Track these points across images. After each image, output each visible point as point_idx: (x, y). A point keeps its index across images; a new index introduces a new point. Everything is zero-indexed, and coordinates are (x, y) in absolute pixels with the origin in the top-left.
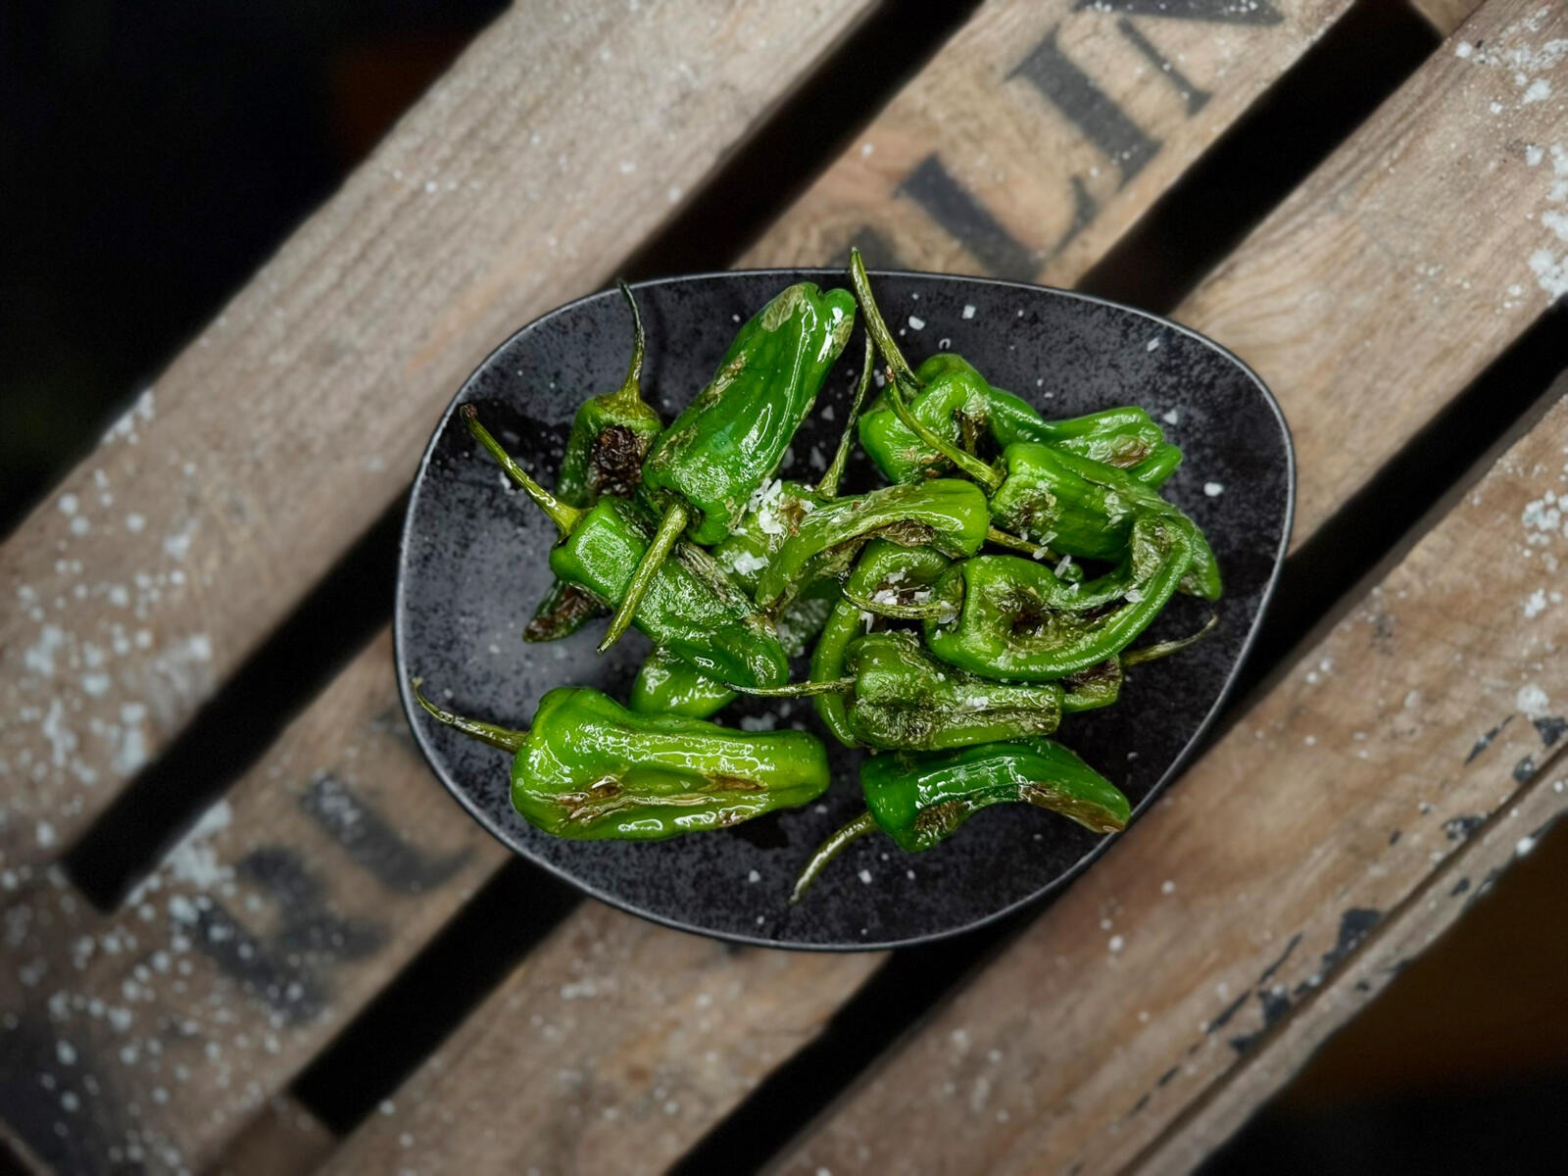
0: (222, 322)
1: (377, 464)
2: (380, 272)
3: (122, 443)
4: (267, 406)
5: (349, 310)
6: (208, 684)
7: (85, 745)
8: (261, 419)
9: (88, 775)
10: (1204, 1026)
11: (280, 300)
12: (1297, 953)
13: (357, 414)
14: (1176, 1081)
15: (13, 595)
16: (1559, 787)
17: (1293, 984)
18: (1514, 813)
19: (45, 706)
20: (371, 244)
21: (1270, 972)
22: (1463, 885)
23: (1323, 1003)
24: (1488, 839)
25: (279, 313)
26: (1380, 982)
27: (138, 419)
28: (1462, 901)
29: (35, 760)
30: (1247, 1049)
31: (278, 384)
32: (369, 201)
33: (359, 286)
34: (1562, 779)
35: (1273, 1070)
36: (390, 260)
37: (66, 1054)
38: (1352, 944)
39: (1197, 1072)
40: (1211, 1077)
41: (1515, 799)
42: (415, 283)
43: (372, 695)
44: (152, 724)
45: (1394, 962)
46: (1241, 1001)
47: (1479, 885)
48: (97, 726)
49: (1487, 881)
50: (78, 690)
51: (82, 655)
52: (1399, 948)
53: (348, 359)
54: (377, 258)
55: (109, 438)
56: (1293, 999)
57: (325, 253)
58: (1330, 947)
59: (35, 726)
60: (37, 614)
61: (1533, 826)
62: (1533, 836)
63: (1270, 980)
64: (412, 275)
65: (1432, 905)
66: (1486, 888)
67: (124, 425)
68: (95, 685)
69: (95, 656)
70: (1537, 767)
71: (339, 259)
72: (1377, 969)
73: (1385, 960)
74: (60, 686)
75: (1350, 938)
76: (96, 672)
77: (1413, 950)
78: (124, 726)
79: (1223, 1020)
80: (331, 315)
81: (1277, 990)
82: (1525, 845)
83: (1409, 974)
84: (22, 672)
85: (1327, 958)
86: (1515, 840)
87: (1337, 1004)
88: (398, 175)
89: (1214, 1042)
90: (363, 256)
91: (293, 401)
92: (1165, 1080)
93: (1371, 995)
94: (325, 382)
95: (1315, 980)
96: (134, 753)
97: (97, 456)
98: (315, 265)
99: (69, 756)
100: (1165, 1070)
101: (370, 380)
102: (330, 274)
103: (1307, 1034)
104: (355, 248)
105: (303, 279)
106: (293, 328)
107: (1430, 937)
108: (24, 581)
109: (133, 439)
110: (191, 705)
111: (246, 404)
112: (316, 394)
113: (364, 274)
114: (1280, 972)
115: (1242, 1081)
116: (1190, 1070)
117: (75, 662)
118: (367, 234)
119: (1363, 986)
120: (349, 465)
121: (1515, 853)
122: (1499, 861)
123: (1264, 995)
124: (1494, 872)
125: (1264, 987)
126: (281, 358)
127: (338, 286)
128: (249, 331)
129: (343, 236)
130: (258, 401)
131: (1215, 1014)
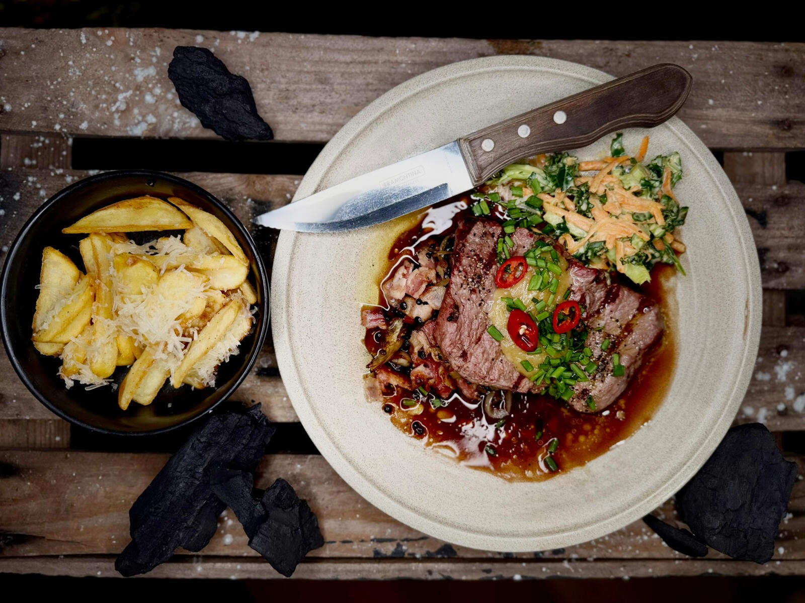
0: (302, 37)
1: (303, 125)
2: (362, 73)
3: (236, 39)
4: (290, 75)
5: (343, 74)
6: (184, 134)
7: (125, 113)
8: (284, 77)
9: (117, 122)
10: (372, 537)
11: (326, 50)
12: (421, 542)
13: (314, 106)
14: (348, 545)
15: (154, 47)
16: (544, 569)
17: (411, 551)
18: (524, 564)
19: (127, 88)
20: (370, 62)
21: (407, 540)
22: (488, 571)
23: (413, 566)
24: (509, 565)
25: (322, 53)
26: (436, 576)
27: (247, 37)
28: (484, 576)
29: (106, 101)
30: (378, 558)
31: (300, 72)
32: (381, 50)
33: (353, 70)
34: (548, 568)
35: (379, 571)
36: (370, 73)
37: (17, 197)
38: (439, 556)
39: (356, 550)
40: (359, 555)
41: (528, 561)
42: (370, 87)
43: (231, 190)
44: (154, 127)
45: (446, 574)
46: (391, 540)
47: (493, 576)
48: (136, 111)
49: (496, 577)
50: (142, 95)
51: (155, 86)
52: (451, 571)
53: (327, 87)
54: (367, 68)
55: (233, 33)
56: (406, 555)
57: (353, 51)
58: (432, 550)
59: (117, 91)
60: (154, 60)
61: (525, 574)
62: (522, 576)
63: (405, 542)
64: (372, 84)
65: (474, 568)
66: (495, 579)
67: (241, 34)
68: (149, 98)
69: (158, 91)
70: (544, 557)
71: (355, 57)
72: (439, 572)
73: (444, 571)
74: (138, 88)
75: (441, 554)
76: (154, 96)
77: (455, 576)
78: (144, 120)
79: (380, 541)
80: (336, 69)
81: (404, 548)
82: (517, 577)
83: (448, 583)
84: (131, 72)
85: (428, 552)
86: (516, 573)
87: (417, 570)
88: (397, 52)
89: (371, 544)
90: (364, 63)
91: (298, 82)
92: (345, 542)
93: (430, 578)
94: (314, 86)
95: (418, 556)
96: (139, 131)
97: (224, 34)
98: (347, 50)
99: (117, 111)
100: (348, 539)
101: (328, 100)
102: (348, 58)
103: (400, 570)
104: (364, 58)
105: (339, 51)
106: (321, 61)
107: (464, 578)
108: (160, 47)
109: (240, 41)
110: (172, 134)
111: (284, 67)
112: (308, 87)
113: (358, 69)
114: (410, 543)
115: (366, 566)
116: (355, 547)
117: (150, 86)
118: (370, 58)
119: (430, 572)
120: (295, 118)
121: (512, 577)
122: (506, 575)
123: (399, 545)
124: (501, 576)
125: (401, 543)
126: (308, 67)
127: (347, 64)
128: (307, 48)
129: (364, 51)
130: (288, 71)
131: (379, 537)
